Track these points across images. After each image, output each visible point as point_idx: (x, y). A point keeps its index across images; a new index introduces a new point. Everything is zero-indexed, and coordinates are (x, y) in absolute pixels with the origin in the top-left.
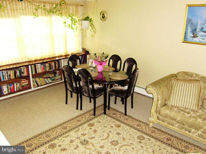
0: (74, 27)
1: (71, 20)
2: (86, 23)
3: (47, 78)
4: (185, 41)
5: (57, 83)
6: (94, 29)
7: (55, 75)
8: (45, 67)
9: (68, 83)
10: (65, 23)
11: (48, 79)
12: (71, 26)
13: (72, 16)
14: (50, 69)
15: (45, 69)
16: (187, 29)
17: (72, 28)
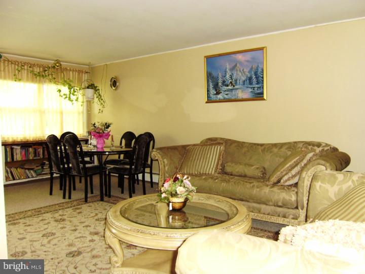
0: (72, 97)
1: (69, 88)
2: (90, 92)
3: (29, 169)
4: (209, 101)
5: (44, 177)
6: (102, 102)
7: (42, 167)
8: (27, 153)
9: (53, 161)
10: (60, 91)
11: (32, 171)
12: (68, 96)
13: (69, 82)
14: (35, 156)
15: (28, 156)
16: (208, 86)
17: (70, 98)
